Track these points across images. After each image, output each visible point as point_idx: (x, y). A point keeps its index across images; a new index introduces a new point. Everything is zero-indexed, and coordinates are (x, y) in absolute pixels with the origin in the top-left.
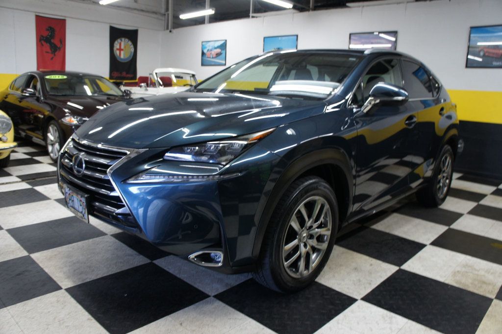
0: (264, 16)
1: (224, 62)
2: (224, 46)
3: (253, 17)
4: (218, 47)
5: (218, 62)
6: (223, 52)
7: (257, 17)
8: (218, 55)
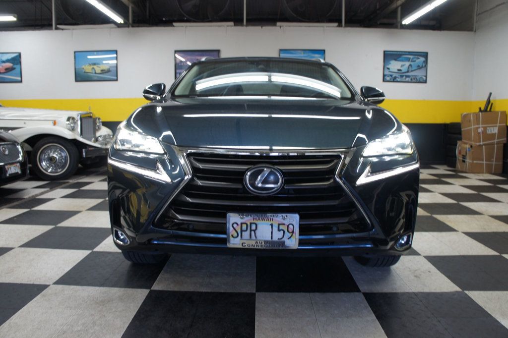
0: (73, 29)
1: (19, 79)
2: (17, 60)
3: (57, 29)
4: (8, 61)
5: (11, 79)
6: (17, 67)
7: (62, 29)
8: (8, 70)
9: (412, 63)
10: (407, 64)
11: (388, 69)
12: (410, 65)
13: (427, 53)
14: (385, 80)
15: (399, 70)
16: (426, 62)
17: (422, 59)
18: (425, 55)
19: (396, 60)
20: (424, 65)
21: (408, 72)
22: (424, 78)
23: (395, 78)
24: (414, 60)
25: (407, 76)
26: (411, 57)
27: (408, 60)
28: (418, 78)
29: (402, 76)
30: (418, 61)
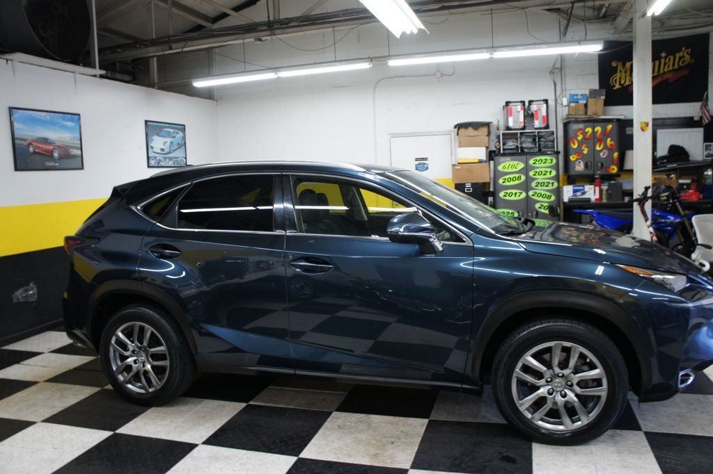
9: (173, 140)
10: (169, 140)
11: (152, 147)
12: (171, 142)
13: (184, 126)
14: (150, 165)
15: (162, 150)
16: (184, 138)
17: (181, 134)
18: (182, 128)
19: (158, 135)
20: (183, 142)
21: (170, 153)
22: (184, 160)
23: (160, 161)
24: (174, 135)
25: (170, 159)
26: (171, 130)
27: (169, 134)
28: (179, 160)
29: (165, 158)
30: (178, 136)
